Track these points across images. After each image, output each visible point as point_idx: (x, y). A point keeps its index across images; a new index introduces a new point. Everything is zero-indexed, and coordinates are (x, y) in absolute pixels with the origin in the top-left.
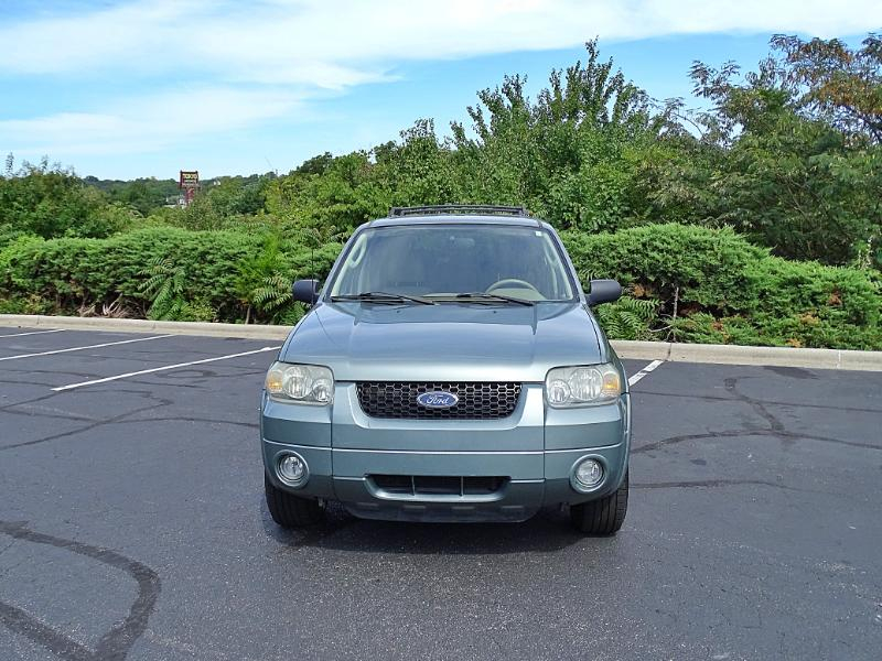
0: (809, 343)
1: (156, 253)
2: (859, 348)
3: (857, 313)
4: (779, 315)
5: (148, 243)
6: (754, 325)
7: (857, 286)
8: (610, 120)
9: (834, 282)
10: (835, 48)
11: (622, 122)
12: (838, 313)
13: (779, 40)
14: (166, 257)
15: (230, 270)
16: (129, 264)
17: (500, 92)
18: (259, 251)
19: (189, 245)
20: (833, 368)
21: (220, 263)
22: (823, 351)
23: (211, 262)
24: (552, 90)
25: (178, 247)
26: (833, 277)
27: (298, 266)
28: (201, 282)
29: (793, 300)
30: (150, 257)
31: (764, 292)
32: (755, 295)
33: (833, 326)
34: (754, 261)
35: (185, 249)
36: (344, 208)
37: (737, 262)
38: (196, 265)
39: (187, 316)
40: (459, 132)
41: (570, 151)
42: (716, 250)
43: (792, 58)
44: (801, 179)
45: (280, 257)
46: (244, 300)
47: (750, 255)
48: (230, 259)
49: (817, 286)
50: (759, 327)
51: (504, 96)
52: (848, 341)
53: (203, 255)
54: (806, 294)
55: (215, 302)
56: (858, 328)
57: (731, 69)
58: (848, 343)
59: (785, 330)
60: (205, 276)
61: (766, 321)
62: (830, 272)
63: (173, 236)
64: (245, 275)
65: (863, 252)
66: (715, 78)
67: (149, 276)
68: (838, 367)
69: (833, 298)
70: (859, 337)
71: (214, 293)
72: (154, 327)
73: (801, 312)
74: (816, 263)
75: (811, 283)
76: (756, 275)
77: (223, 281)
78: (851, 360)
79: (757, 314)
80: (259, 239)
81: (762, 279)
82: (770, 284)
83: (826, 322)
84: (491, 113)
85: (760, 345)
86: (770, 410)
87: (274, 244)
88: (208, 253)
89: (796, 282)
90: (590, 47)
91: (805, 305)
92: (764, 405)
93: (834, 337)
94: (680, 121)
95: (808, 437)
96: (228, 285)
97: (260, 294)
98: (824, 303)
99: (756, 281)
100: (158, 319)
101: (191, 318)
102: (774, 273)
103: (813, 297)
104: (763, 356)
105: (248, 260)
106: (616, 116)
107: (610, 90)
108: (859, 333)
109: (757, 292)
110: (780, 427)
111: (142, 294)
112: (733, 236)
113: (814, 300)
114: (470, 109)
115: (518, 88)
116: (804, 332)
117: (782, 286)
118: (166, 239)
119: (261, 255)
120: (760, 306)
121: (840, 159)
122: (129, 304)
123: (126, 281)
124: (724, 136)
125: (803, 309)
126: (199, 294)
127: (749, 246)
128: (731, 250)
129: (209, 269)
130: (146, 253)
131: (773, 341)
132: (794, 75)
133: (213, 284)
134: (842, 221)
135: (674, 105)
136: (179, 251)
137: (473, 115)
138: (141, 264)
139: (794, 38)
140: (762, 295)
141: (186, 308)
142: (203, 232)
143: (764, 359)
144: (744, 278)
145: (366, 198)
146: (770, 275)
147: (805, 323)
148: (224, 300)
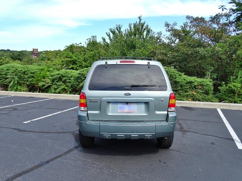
0: (194, 100)
1: (10, 71)
2: (207, 101)
3: (206, 91)
4: (186, 92)
5: (8, 68)
6: (179, 94)
7: (207, 84)
8: (145, 37)
9: (200, 83)
10: (202, 19)
11: (148, 38)
12: (201, 91)
13: (188, 17)
14: (13, 72)
15: (33, 77)
16: (3, 75)
17: (115, 29)
18: (41, 71)
19: (20, 69)
20: (200, 107)
21: (29, 75)
22: (197, 102)
23: (27, 74)
24: (129, 29)
25: (17, 70)
26: (200, 81)
27: (52, 76)
28: (24, 80)
29: (190, 88)
30: (9, 72)
31: (182, 85)
32: (179, 86)
33: (200, 95)
34: (179, 76)
35: (19, 70)
36: (69, 59)
37: (174, 77)
38: (22, 75)
39: (19, 90)
40: (104, 39)
41: (134, 45)
42: (169, 73)
43: (191, 22)
44: (192, 54)
45: (48, 73)
46: (37, 86)
47: (178, 75)
48: (32, 74)
49: (196, 84)
50: (180, 95)
51: (116, 30)
52: (204, 99)
53: (24, 72)
54: (193, 86)
55: (28, 86)
56: (207, 96)
57: (175, 24)
58: (204, 100)
59: (187, 96)
60: (25, 79)
61: (182, 93)
62: (199, 80)
63: (16, 66)
64: (37, 78)
65: (208, 74)
66: (171, 27)
67: (8, 78)
68: (201, 107)
69: (200, 87)
70: (207, 98)
71: (28, 83)
72: (9, 93)
73: (192, 91)
74: (196, 77)
75: (194, 83)
76: (180, 80)
77: (30, 80)
78: (205, 105)
79: (180, 91)
80: (41, 68)
81: (181, 82)
82: (184, 83)
83: (198, 94)
84: (113, 35)
85: (180, 100)
86: (180, 122)
87: (46, 69)
88: (26, 72)
89: (191, 82)
90: (139, 18)
91: (193, 89)
92: (179, 120)
93: (200, 98)
94: (161, 38)
95: (190, 132)
96: (32, 81)
97: (40, 84)
98: (198, 88)
99: (179, 82)
100: (11, 91)
101: (20, 91)
102: (185, 80)
103: (195, 87)
104: (181, 103)
105: (37, 74)
106: (146, 37)
107: (145, 29)
108: (207, 97)
109: (180, 85)
110: (182, 128)
111: (6, 83)
112: (174, 69)
113: (195, 88)
114: (107, 33)
115: (120, 28)
116: (192, 96)
117: (187, 83)
118: (14, 67)
119: (42, 72)
120: (181, 89)
121: (202, 49)
122: (3, 86)
123: (2, 79)
124: (174, 42)
125: (192, 90)
126: (24, 84)
127: (178, 73)
128: (173, 73)
129: (26, 76)
130: (7, 71)
131: (184, 99)
132: (191, 26)
133: (27, 81)
134: (203, 66)
135: (160, 33)
136: (17, 71)
137: (107, 35)
138: (6, 74)
139: (192, 17)
140: (181, 86)
141: (19, 87)
142: (25, 66)
143: (181, 104)
144: (176, 81)
145: (76, 57)
146: (183, 80)
147: (192, 94)
148: (31, 85)
